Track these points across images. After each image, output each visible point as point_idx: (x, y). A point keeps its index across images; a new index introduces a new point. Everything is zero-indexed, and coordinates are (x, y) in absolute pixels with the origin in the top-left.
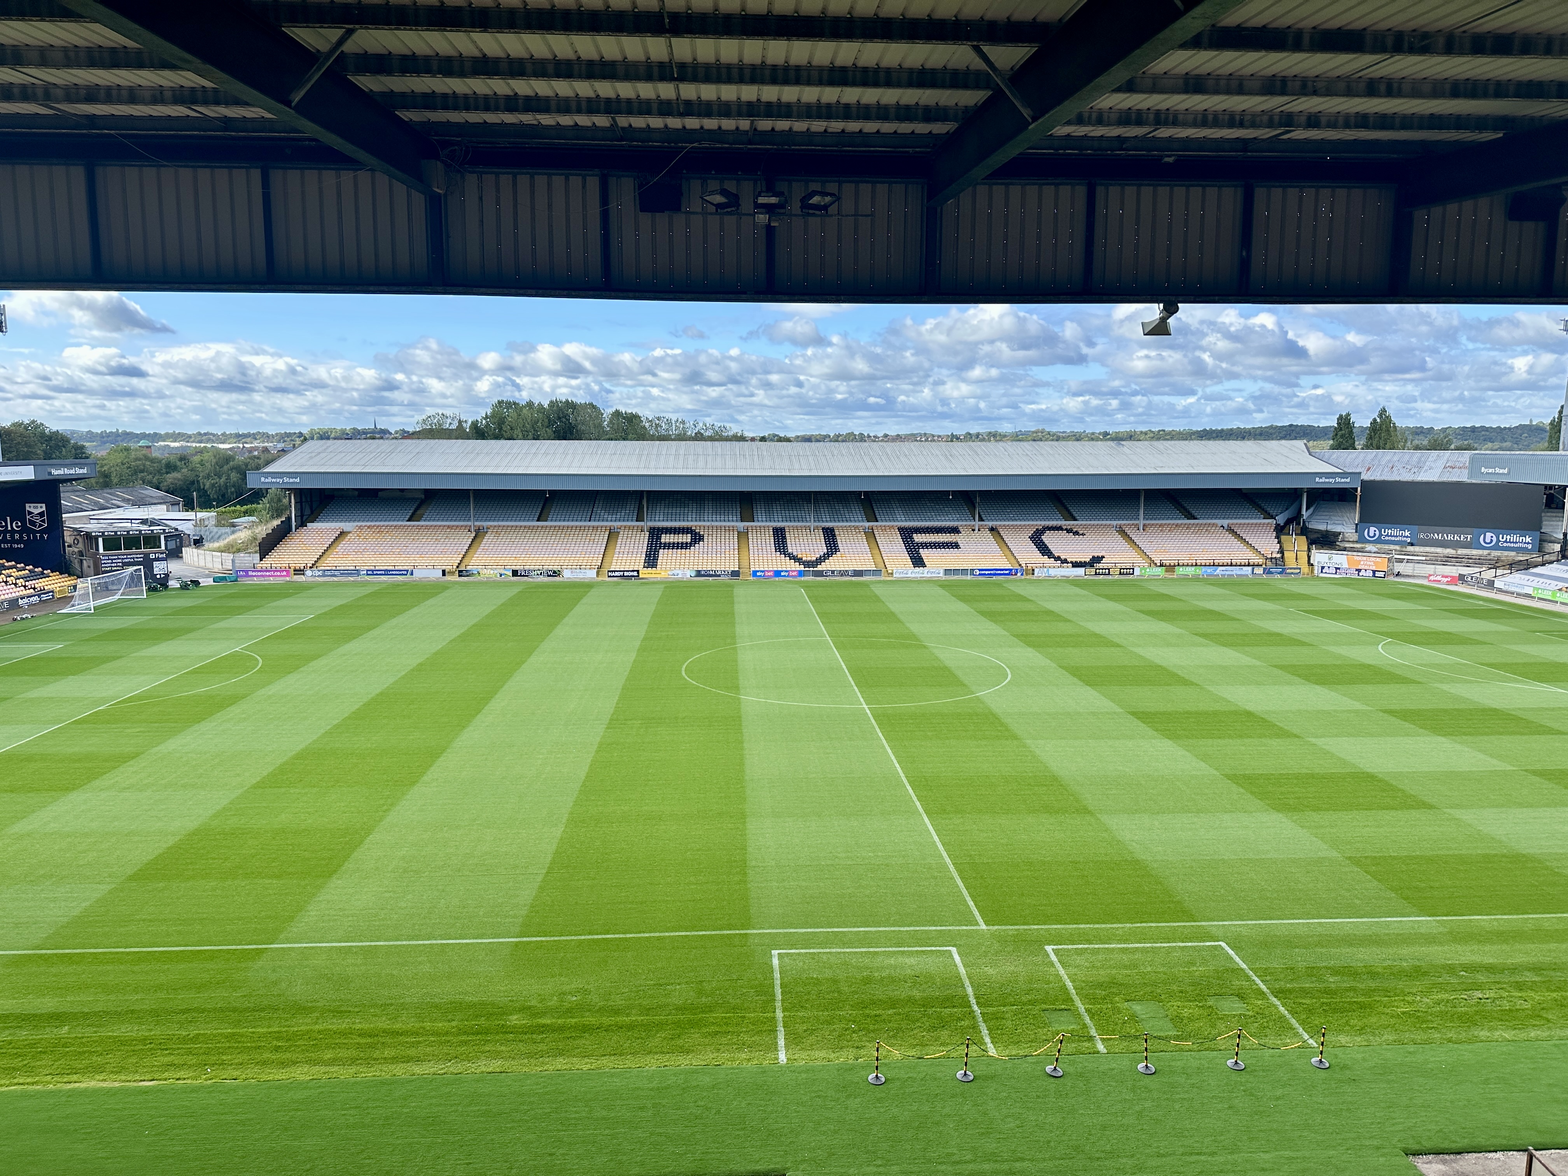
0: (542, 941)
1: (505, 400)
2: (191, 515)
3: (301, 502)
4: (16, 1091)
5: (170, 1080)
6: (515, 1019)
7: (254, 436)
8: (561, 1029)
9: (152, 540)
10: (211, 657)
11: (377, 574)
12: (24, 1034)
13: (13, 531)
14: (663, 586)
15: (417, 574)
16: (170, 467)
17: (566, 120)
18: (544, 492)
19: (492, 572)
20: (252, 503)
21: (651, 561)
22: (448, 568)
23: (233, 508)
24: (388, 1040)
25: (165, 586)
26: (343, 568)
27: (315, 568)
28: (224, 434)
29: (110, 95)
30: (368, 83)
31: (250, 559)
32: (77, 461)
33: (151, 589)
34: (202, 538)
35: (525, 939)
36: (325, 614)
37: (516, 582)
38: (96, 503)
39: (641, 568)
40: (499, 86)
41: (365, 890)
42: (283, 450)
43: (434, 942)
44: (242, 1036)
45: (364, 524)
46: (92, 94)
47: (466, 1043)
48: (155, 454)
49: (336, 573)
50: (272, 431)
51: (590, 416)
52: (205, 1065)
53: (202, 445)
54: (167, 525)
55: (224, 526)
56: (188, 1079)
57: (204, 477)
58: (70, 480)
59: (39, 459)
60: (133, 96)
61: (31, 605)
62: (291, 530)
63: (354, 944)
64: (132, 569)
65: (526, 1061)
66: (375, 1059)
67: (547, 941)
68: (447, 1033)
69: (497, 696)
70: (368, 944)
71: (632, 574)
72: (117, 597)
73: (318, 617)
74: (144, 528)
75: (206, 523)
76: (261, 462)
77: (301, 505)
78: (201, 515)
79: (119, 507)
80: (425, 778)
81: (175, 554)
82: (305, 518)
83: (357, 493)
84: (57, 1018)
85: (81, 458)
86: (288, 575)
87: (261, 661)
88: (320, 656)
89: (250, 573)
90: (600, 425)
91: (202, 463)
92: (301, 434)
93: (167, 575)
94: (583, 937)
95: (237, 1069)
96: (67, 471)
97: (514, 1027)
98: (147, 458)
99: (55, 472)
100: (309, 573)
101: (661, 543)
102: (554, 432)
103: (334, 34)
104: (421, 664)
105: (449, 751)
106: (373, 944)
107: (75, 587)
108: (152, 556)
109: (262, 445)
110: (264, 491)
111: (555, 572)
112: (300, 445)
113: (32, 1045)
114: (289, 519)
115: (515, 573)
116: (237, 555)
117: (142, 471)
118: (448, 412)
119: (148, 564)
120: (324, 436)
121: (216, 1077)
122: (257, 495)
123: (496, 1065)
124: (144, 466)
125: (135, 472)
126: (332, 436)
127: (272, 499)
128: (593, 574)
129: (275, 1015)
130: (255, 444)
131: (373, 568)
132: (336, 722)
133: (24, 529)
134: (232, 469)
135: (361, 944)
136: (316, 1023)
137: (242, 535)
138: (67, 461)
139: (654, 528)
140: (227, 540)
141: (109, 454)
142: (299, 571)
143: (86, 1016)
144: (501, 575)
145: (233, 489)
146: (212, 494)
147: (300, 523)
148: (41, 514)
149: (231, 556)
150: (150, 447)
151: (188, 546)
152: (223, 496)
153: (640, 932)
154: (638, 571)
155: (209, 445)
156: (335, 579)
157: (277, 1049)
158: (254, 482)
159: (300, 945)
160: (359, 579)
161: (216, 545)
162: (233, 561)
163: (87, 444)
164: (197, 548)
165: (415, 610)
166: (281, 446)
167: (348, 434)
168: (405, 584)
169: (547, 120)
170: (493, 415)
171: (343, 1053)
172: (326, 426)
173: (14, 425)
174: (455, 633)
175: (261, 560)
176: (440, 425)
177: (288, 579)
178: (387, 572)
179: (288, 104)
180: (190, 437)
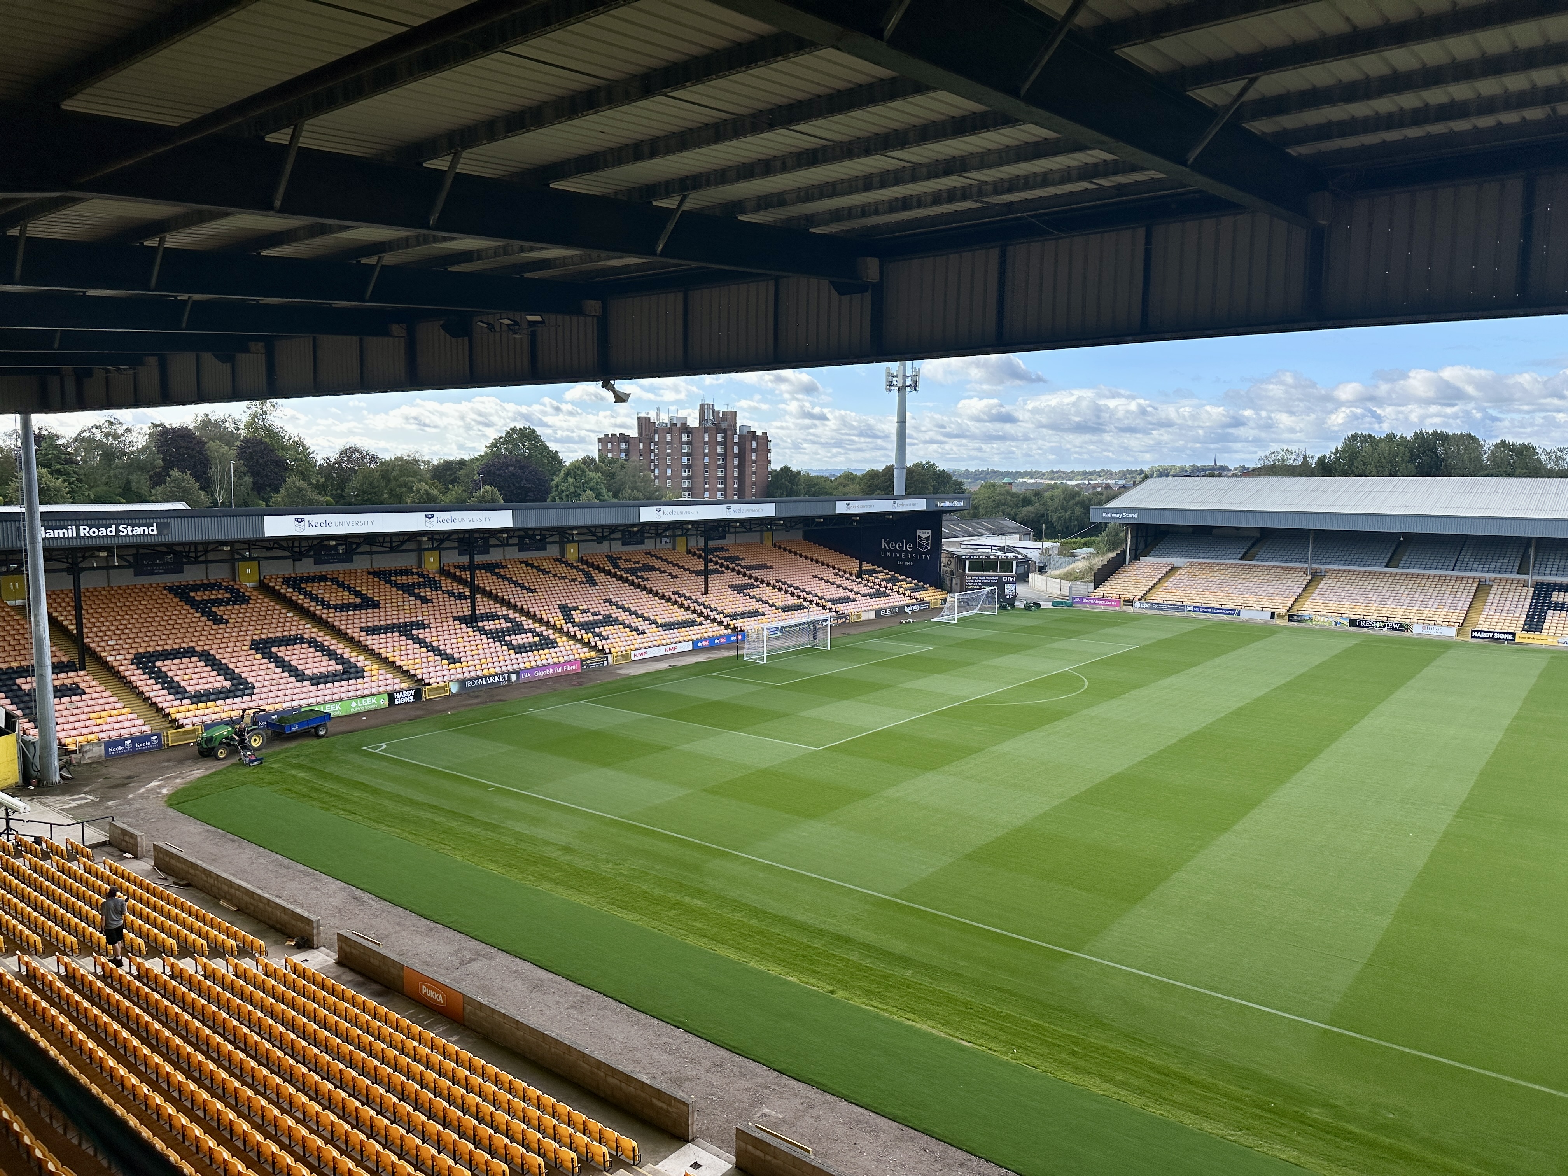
0: (1356, 1038)
1: (1359, 433)
2: (1038, 544)
3: (1137, 537)
4: (871, 1011)
5: (981, 1046)
6: (1316, 1113)
7: (1098, 474)
8: (1372, 1144)
9: (1006, 565)
10: (1045, 673)
11: (1203, 612)
12: (881, 966)
13: (907, 552)
14: (1549, 656)
15: (1245, 615)
16: (1026, 501)
17: (1486, 122)
18: (1398, 534)
19: (1326, 619)
20: (1091, 536)
21: (1534, 623)
22: (1277, 612)
23: (1074, 540)
24: (1176, 1082)
25: (1013, 606)
26: (1170, 603)
27: (1143, 601)
28: (1073, 472)
29: (1027, 182)
30: (1262, 126)
31: (1085, 587)
32: (957, 495)
33: (1001, 608)
34: (1046, 566)
35: (1335, 1029)
36: (1150, 645)
37: (1354, 633)
38: (966, 531)
39: (1518, 630)
40: (1409, 100)
41: (1168, 926)
42: (1124, 487)
43: (1234, 1000)
44: (1045, 1030)
45: (1195, 560)
46: (1012, 185)
47: (1260, 1117)
48: (1014, 489)
49: (1163, 607)
50: (1115, 469)
51: (1466, 448)
52: (1013, 1045)
53: (1053, 482)
54: (1019, 553)
55: (1065, 555)
56: (996, 1051)
57: (1052, 511)
58: (949, 512)
59: (930, 493)
60: (1045, 179)
61: (913, 612)
62: (1124, 563)
63: (1153, 976)
64: (988, 589)
65: (1326, 1163)
66: (1164, 1099)
67: (1362, 1040)
68: (1237, 1099)
69: (1322, 756)
70: (1166, 980)
71: (1504, 636)
72: (975, 612)
73: (1142, 649)
74: (1001, 554)
75: (1051, 552)
76: (1103, 498)
77: (1137, 541)
78: (1047, 545)
79: (983, 535)
80: (1237, 827)
81: (1023, 578)
82: (1139, 552)
83: (1191, 530)
84: (905, 961)
85: (959, 493)
86: (1117, 605)
87: (1087, 683)
88: (1142, 686)
89: (1084, 601)
90: (1479, 459)
91: (1052, 498)
92: (1142, 471)
93: (1015, 596)
94: (1407, 1050)
95: (1038, 1059)
96: (949, 504)
97: (1315, 1120)
98: (1008, 493)
99: (940, 504)
100: (1137, 605)
101: (1550, 603)
102: (1417, 468)
103: (1234, 87)
104: (1241, 708)
105: (1264, 804)
106: (1171, 981)
107: (945, 600)
108: (1005, 579)
109: (1105, 481)
110: (1103, 526)
111: (1402, 626)
112: (1140, 482)
113: (886, 977)
114: (1124, 552)
115: (1353, 623)
116: (1074, 583)
117: (1004, 505)
118: (1294, 448)
119: (1001, 585)
120: (1164, 473)
121: (1020, 1059)
122: (1098, 528)
123: (1291, 1155)
124: (1006, 500)
125: (998, 506)
126: (1172, 473)
127: (1110, 533)
128: (1451, 632)
129: (1074, 1021)
130: (1099, 480)
131: (1199, 605)
132: (1151, 753)
133: (915, 550)
134: (1077, 503)
135: (1159, 978)
136: (1111, 1042)
137: (1080, 565)
138: (950, 496)
139: (1542, 584)
140: (1067, 569)
141: (980, 489)
142: (1129, 603)
143: (926, 966)
144: (1336, 624)
145: (1076, 523)
146: (1058, 527)
147: (1133, 556)
148: (927, 538)
149: (1069, 584)
150: (1011, 483)
151: (1033, 572)
152: (1067, 528)
153: (1484, 1069)
154: (1514, 634)
155: (1059, 482)
156: (1162, 612)
157: (1074, 1053)
158: (1096, 516)
159: (1102, 961)
160: (1185, 614)
161: (1057, 572)
162: (1070, 588)
163: (964, 480)
164: (1042, 574)
165: (1239, 652)
166: (1121, 483)
167: (1187, 471)
168: (1231, 623)
169: (1461, 126)
170: (1344, 450)
171: (1134, 1081)
172: (1165, 464)
173: (915, 465)
174: (1280, 681)
175: (1095, 589)
176: (1284, 461)
177: (1117, 608)
178: (1213, 610)
179: (1184, 163)
180: (1044, 474)
